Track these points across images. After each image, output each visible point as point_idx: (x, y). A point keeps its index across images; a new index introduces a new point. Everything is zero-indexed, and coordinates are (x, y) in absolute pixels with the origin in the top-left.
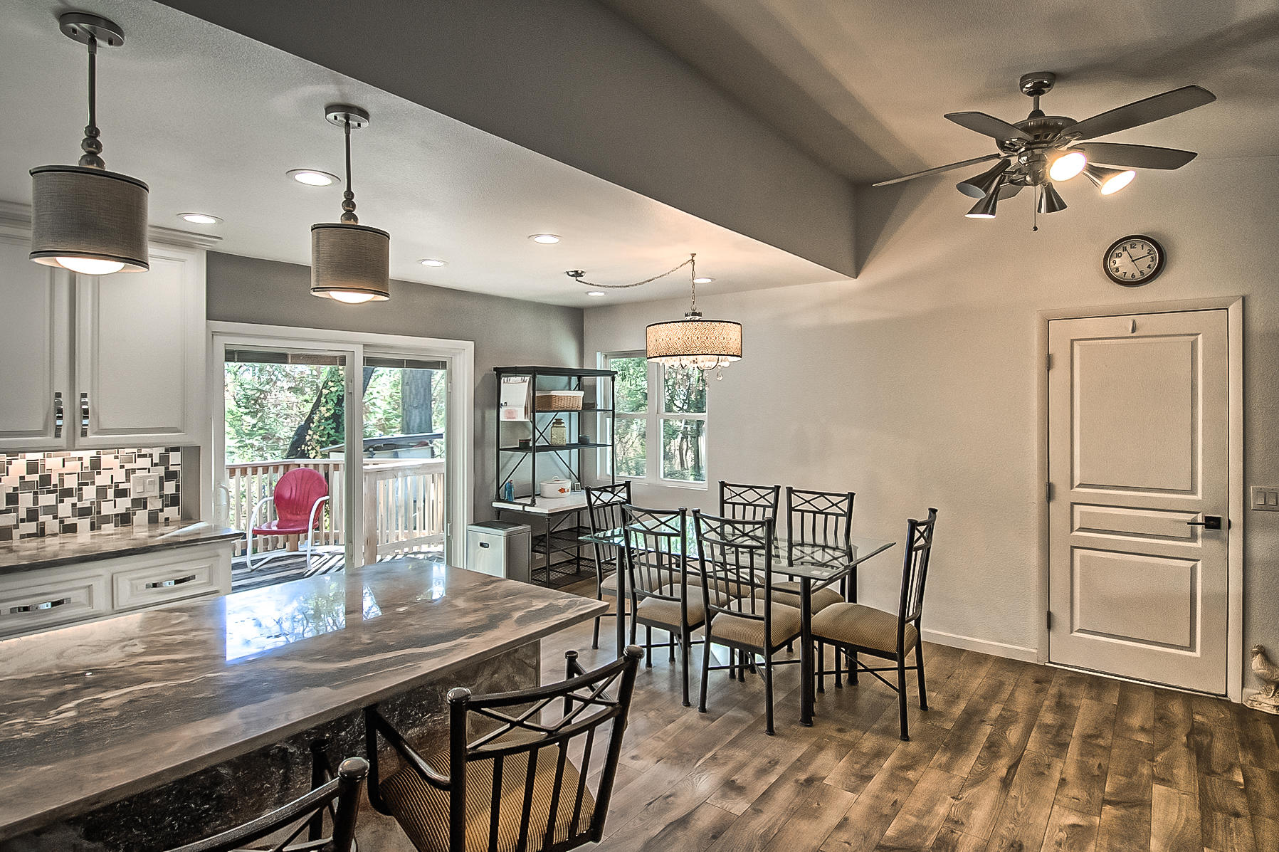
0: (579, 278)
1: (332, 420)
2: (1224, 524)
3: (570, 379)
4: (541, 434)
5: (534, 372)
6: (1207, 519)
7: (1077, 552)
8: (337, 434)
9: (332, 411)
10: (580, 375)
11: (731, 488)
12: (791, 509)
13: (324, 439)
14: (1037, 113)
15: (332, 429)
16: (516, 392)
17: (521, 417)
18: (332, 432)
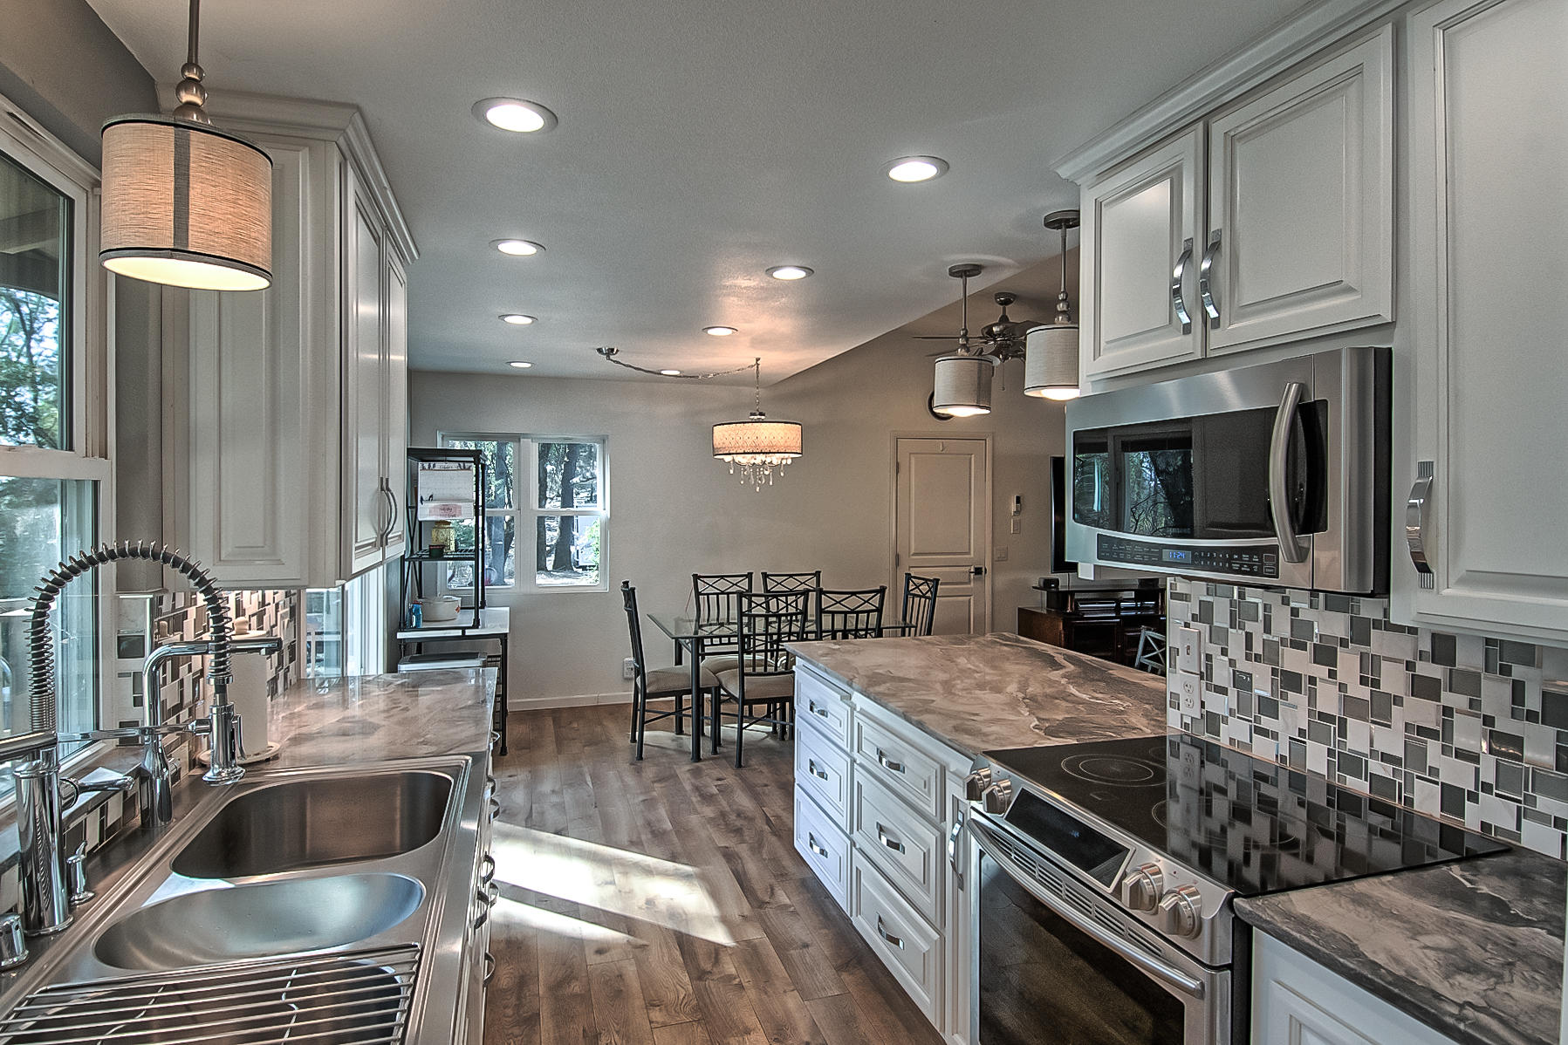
2: (983, 570)
6: (976, 569)
14: (1004, 318)
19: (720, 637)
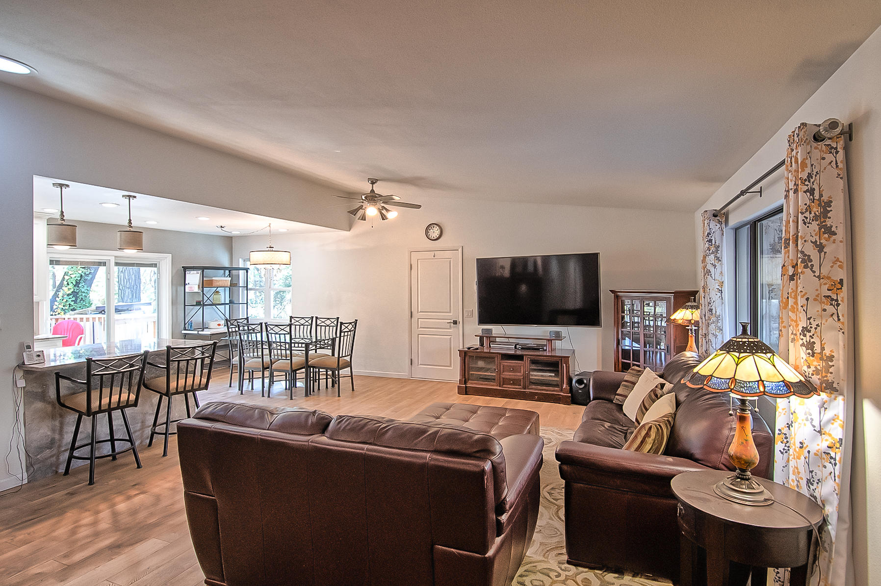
0: (222, 229)
1: (72, 296)
2: (458, 322)
3: (225, 272)
4: (208, 298)
5: (203, 269)
6: (453, 321)
7: (419, 335)
8: (76, 304)
9: (72, 290)
10: (231, 270)
11: (295, 318)
12: (317, 325)
13: (66, 308)
14: (372, 191)
15: (72, 301)
16: (193, 279)
17: (196, 289)
18: (72, 303)
19: (298, 343)
